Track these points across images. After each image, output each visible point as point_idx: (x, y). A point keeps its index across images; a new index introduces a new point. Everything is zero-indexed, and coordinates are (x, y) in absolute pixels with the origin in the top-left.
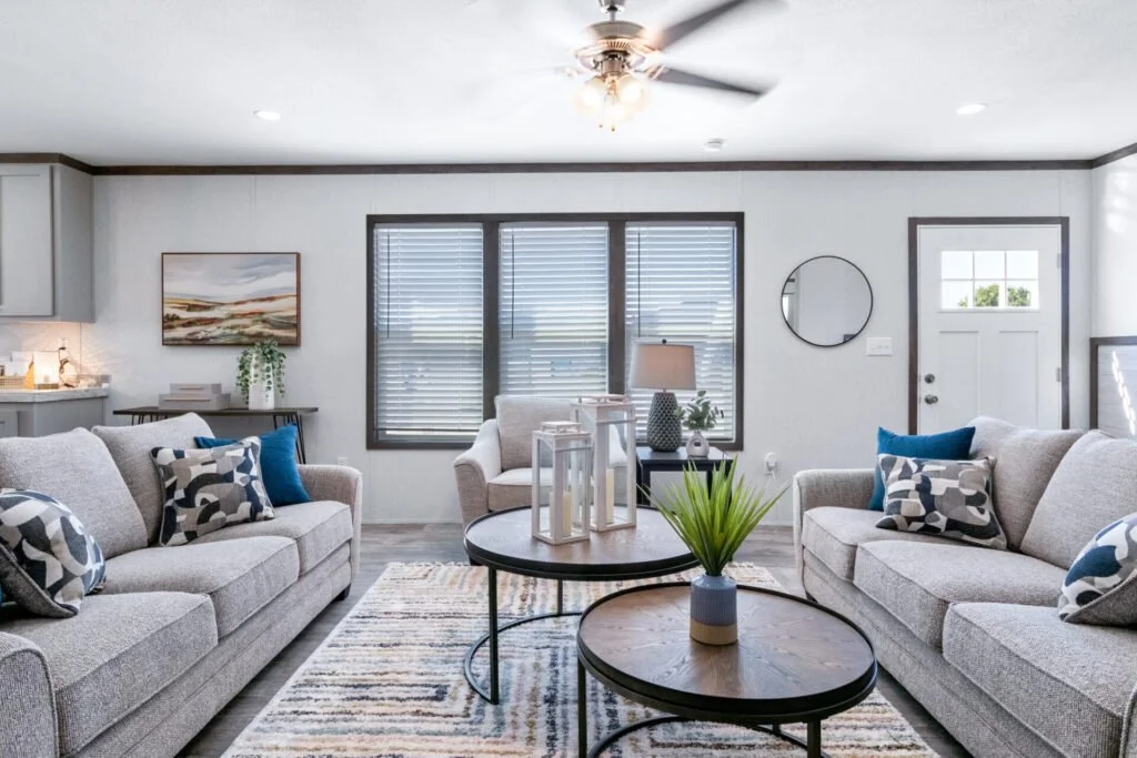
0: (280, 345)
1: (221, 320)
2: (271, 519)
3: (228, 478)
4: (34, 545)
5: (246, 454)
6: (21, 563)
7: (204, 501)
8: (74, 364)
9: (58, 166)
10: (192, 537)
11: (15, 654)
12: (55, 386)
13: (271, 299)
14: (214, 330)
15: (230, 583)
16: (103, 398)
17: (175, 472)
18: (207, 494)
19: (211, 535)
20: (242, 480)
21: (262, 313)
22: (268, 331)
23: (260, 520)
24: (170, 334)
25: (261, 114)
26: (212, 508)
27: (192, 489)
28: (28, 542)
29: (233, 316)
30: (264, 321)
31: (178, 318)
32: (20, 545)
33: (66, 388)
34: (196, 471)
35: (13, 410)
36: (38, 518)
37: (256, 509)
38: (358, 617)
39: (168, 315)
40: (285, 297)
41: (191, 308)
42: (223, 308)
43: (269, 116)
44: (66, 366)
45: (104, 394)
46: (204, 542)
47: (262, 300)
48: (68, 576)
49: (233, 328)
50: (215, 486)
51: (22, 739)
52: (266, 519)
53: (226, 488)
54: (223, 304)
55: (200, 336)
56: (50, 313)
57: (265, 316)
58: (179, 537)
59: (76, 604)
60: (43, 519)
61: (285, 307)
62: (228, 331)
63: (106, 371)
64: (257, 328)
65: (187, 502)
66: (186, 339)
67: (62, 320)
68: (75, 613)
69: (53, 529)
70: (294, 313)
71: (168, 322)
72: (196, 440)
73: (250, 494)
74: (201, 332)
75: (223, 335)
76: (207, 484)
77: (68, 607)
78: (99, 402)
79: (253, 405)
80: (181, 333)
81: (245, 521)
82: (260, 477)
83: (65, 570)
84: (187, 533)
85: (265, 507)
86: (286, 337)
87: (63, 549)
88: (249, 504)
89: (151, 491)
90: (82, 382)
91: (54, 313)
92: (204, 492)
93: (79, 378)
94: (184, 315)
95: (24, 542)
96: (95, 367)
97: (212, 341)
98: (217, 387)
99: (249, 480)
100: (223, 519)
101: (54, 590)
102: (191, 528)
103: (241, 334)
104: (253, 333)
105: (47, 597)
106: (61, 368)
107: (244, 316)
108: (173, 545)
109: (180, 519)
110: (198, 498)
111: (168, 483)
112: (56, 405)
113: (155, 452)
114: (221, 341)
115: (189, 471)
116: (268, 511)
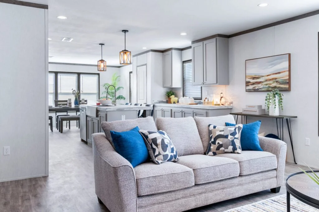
0: (280, 91)
1: (262, 82)
2: (240, 153)
3: (226, 137)
4: (154, 144)
5: (235, 130)
6: (152, 148)
7: (218, 143)
8: (224, 98)
9: (218, 38)
10: (215, 154)
11: (125, 165)
12: (219, 105)
13: (279, 73)
14: (260, 86)
15: (201, 168)
16: (231, 109)
17: (212, 133)
18: (220, 141)
19: (220, 155)
20: (231, 138)
21: (276, 79)
22: (278, 85)
23: (236, 153)
24: (248, 88)
25: (260, 5)
26: (220, 146)
27: (216, 139)
28: (153, 143)
29: (266, 81)
30: (277, 82)
31: (250, 82)
32: (152, 144)
33: (222, 105)
34: (218, 133)
35: (205, 111)
36: (156, 138)
37: (235, 149)
38: (272, 200)
39: (247, 81)
40: (284, 72)
41: (254, 78)
42: (263, 78)
43: (263, 5)
44: (222, 99)
45: (231, 108)
46: (218, 156)
47: (276, 74)
48: (159, 154)
49: (266, 85)
50: (222, 139)
51: (127, 186)
52: (238, 153)
53: (225, 140)
54: (263, 76)
55: (256, 88)
56: (216, 83)
57: (277, 80)
58: (211, 153)
59: (160, 162)
60: (157, 138)
61: (284, 76)
62: (265, 86)
63: (232, 100)
64: (274, 85)
65: (214, 143)
66: (252, 89)
67: (219, 85)
68: (159, 164)
69: (159, 141)
70: (288, 78)
71: (247, 83)
72: (226, 123)
73: (233, 143)
74: (257, 86)
75: (263, 88)
76: (220, 138)
77: (157, 162)
78: (230, 110)
79: (271, 114)
80: (251, 87)
81: (231, 153)
82: (239, 138)
83: (159, 152)
84: (213, 153)
85: (238, 149)
86: (285, 88)
87: (160, 146)
88: (232, 147)
89: (206, 138)
90: (226, 104)
91: (217, 83)
92: (219, 140)
93: (226, 102)
94: (252, 81)
95: (152, 143)
96: (229, 99)
97: (260, 90)
98: (260, 106)
99: (233, 138)
100: (224, 150)
101: (156, 156)
102: (215, 151)
103: (269, 87)
104: (273, 86)
105: (154, 158)
106: (221, 99)
107: (270, 80)
108: (210, 155)
109: (212, 147)
110: (217, 142)
111: (211, 136)
112: (216, 110)
113: (209, 125)
114: (263, 90)
115: (216, 133)
116: (239, 150)
